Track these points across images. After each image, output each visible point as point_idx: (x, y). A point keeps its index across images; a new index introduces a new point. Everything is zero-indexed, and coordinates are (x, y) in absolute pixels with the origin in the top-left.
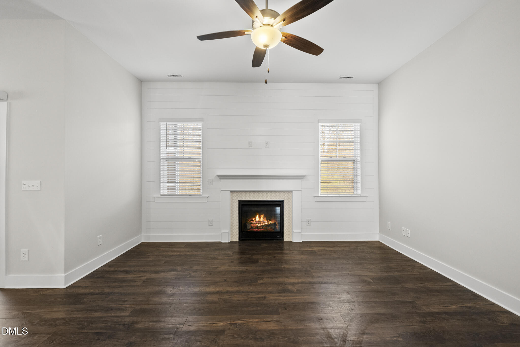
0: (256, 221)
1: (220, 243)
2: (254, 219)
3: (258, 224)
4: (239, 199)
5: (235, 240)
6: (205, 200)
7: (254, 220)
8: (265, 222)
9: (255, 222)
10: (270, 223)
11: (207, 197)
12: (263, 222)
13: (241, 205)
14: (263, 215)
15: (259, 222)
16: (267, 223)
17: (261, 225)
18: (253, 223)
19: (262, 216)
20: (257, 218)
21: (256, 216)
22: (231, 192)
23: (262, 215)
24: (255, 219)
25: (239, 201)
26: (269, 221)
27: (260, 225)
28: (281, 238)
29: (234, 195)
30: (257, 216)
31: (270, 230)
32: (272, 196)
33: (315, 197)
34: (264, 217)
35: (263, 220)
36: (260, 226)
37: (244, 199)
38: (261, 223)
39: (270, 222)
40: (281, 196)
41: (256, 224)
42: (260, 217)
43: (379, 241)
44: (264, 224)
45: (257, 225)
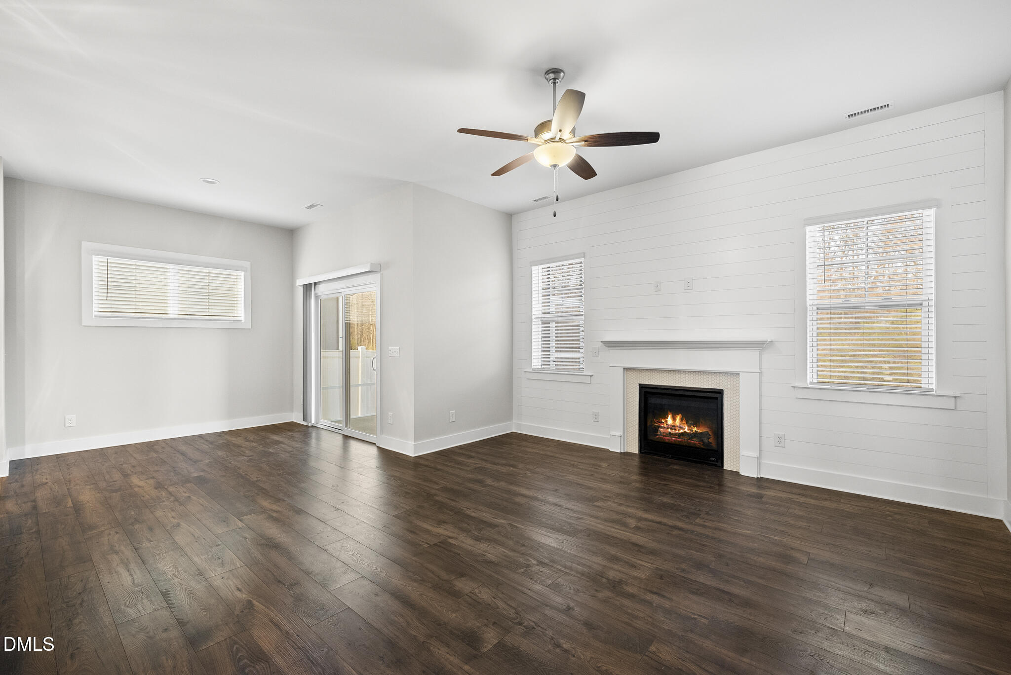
0: (667, 424)
1: (607, 451)
2: (663, 421)
3: (671, 429)
4: (640, 383)
5: (632, 452)
6: (588, 380)
7: (664, 423)
8: (685, 429)
9: (665, 426)
10: (694, 431)
11: (591, 376)
12: (681, 428)
13: (643, 393)
14: (680, 415)
15: (673, 427)
16: (688, 430)
17: (677, 432)
18: (662, 427)
19: (678, 418)
20: (670, 420)
21: (668, 416)
22: (626, 369)
23: (678, 415)
24: (666, 421)
25: (640, 385)
26: (692, 427)
27: (673, 432)
28: (717, 462)
29: (632, 375)
30: (670, 416)
31: (695, 444)
32: (700, 380)
33: (794, 387)
34: (682, 420)
35: (680, 424)
36: (675, 434)
37: (647, 383)
38: (676, 428)
39: (695, 429)
40: (718, 382)
41: (668, 428)
42: (674, 419)
43: (1001, 521)
44: (681, 431)
45: (669, 430)
